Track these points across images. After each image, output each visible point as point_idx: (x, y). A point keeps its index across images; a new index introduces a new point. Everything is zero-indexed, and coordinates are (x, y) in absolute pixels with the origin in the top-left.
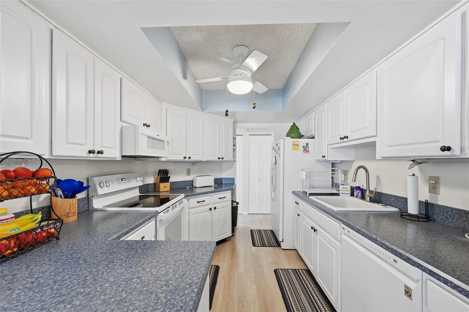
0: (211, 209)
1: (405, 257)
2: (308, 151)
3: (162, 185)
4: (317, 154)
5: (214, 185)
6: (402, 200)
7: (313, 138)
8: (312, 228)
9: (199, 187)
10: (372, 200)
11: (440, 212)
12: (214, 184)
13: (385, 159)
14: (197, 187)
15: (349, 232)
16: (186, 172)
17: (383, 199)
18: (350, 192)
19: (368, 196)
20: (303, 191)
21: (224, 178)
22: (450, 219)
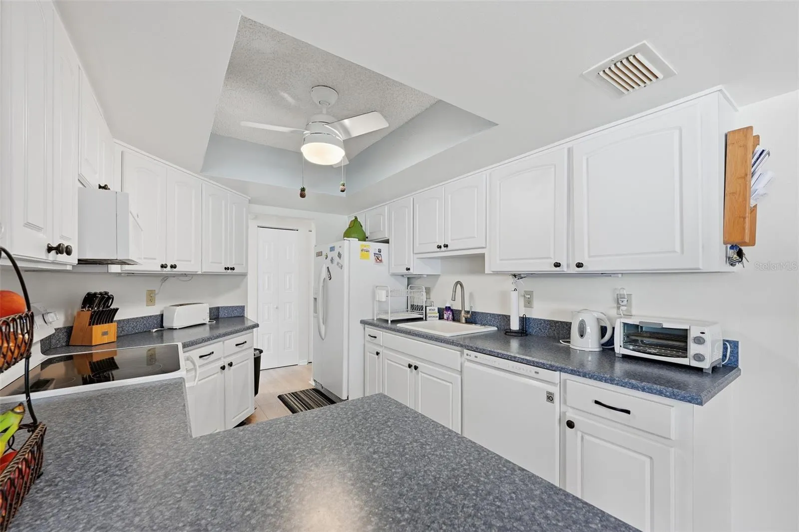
0: (223, 368)
1: (548, 366)
2: (381, 261)
3: (98, 330)
4: (395, 265)
5: (209, 322)
6: (500, 317)
7: (387, 242)
8: (410, 366)
9: (180, 329)
10: (468, 321)
11: (535, 325)
12: (208, 320)
13: (497, 273)
14: (176, 329)
15: (476, 357)
16: (145, 299)
17: (478, 318)
18: (438, 315)
19: (464, 316)
20: (377, 319)
21: (222, 307)
22: (543, 330)
